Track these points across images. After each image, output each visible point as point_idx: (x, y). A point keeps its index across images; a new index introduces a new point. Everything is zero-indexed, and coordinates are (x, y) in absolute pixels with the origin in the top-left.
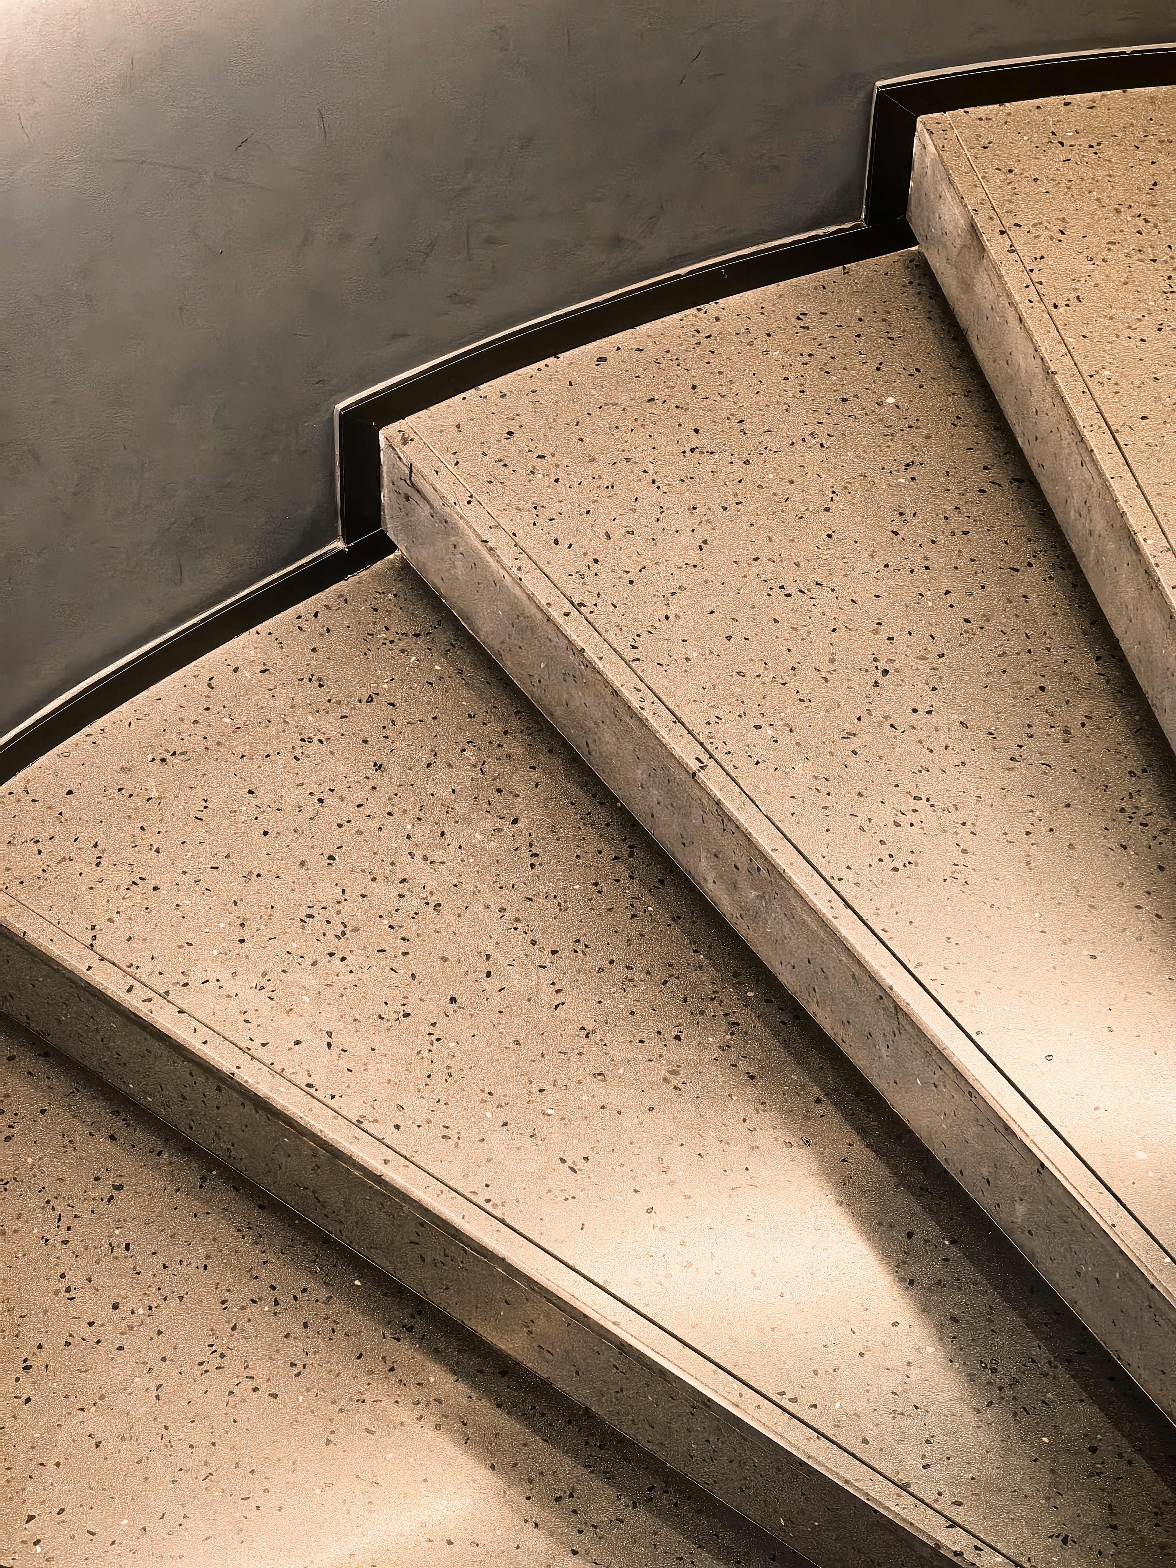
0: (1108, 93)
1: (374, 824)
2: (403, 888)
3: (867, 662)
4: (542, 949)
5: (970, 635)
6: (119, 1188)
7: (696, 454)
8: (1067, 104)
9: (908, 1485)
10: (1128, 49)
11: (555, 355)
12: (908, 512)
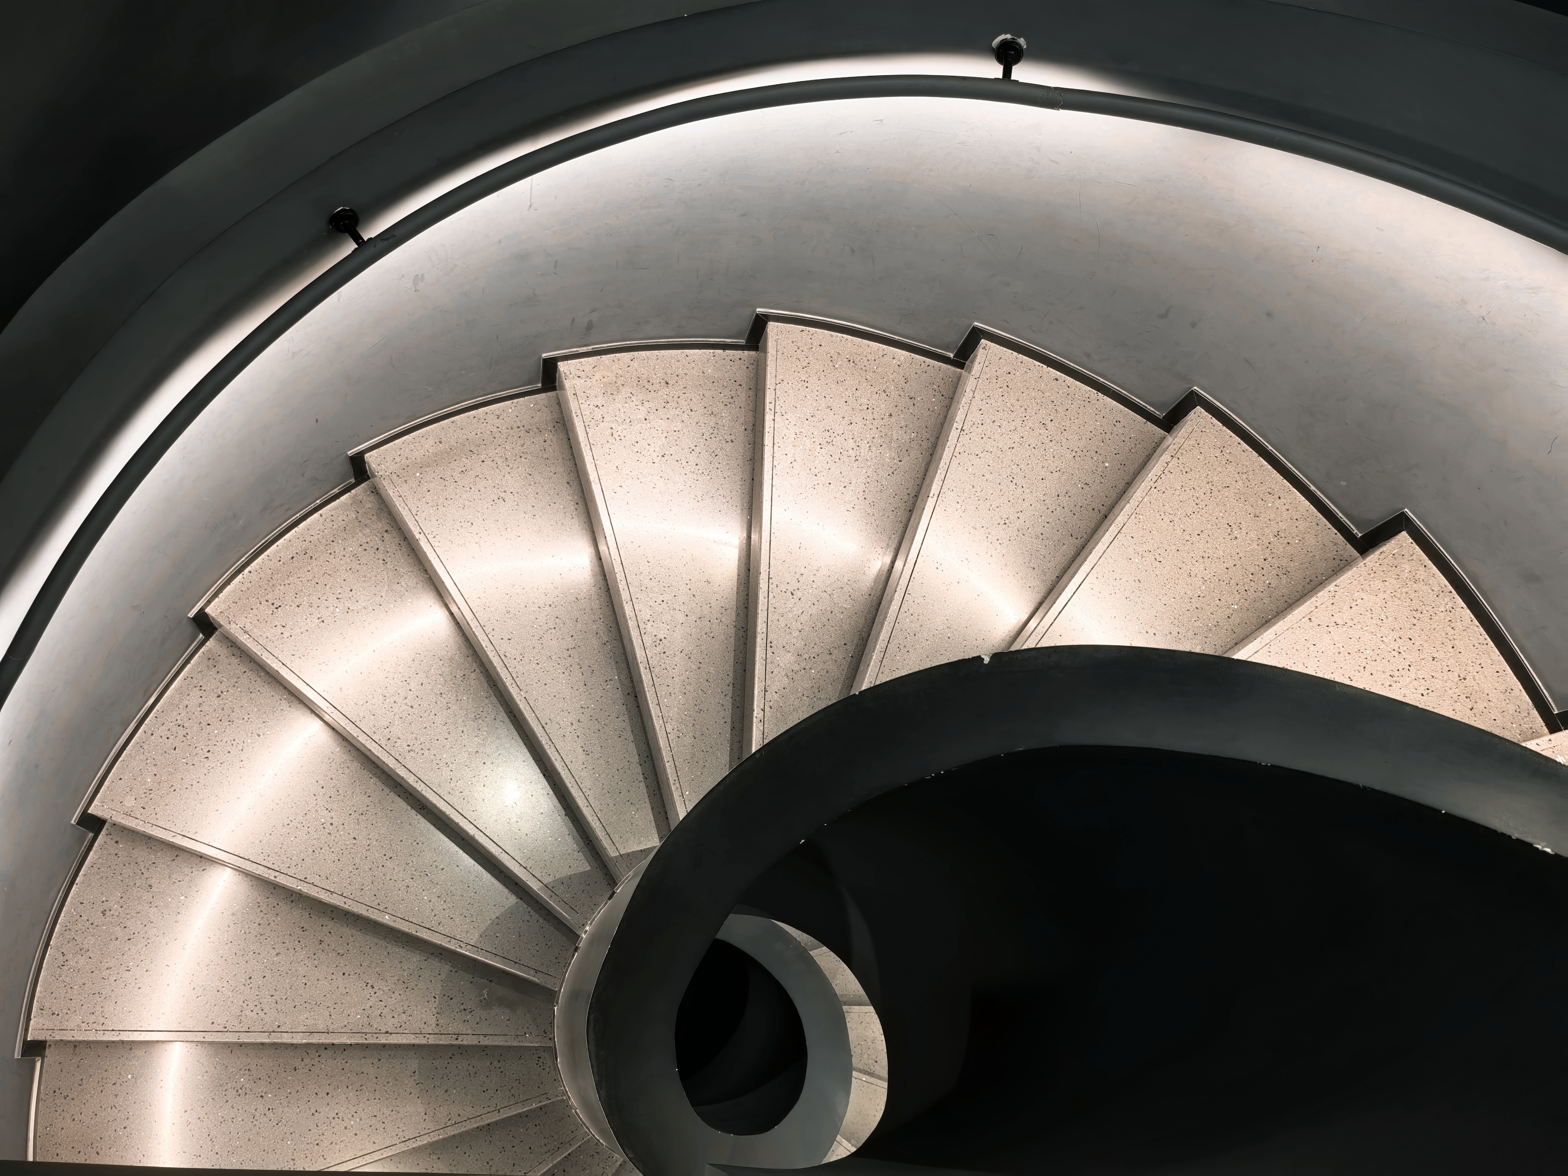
0: (1254, 452)
1: (870, 426)
2: (856, 448)
3: (1005, 516)
4: (863, 495)
5: (1037, 537)
6: (732, 441)
7: (1043, 426)
8: (1239, 443)
9: (767, 691)
10: (1270, 447)
11: (1048, 366)
12: (1069, 494)
